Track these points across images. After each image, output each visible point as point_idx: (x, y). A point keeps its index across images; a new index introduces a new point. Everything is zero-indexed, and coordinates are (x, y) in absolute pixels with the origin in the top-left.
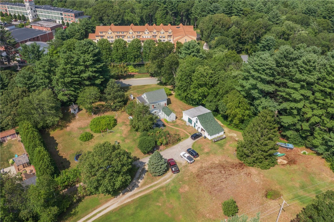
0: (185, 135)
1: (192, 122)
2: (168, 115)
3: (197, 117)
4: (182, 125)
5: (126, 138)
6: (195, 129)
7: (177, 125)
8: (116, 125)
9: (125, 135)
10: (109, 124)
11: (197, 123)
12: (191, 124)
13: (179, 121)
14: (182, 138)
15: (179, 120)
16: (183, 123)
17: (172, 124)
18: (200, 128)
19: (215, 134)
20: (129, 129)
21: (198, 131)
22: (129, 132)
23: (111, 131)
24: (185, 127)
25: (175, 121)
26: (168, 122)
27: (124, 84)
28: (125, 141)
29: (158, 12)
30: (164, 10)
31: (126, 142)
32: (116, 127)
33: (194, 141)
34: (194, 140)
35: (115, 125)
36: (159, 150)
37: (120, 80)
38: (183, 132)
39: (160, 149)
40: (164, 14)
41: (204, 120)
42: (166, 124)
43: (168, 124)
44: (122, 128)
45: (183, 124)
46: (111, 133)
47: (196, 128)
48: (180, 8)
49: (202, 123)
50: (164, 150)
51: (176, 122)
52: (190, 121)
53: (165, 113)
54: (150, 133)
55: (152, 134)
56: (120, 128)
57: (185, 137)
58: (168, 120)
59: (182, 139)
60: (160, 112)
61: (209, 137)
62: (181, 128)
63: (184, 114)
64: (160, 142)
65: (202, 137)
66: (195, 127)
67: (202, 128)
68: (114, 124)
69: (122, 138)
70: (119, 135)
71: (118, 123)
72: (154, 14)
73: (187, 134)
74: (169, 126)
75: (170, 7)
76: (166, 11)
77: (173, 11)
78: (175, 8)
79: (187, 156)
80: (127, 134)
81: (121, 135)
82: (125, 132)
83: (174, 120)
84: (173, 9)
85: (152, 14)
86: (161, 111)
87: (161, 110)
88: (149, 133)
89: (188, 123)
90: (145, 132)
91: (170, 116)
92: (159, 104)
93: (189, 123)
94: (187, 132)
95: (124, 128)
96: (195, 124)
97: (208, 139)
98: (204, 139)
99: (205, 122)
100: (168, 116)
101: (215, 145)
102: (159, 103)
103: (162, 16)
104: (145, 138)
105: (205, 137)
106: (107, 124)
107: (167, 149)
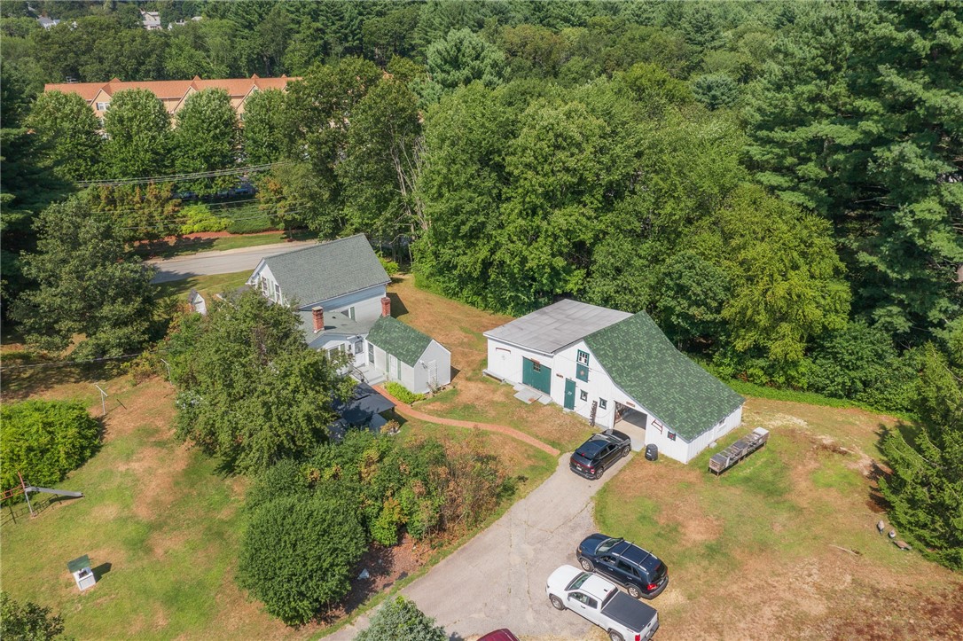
0: (529, 457)
1: (554, 378)
2: (411, 358)
3: (583, 346)
4: (492, 403)
5: (155, 527)
6: (574, 416)
7: (466, 407)
8: (95, 450)
9: (156, 503)
10: (44, 452)
11: (585, 379)
12: (540, 393)
13: (471, 385)
14: (521, 478)
15: (468, 379)
16: (494, 391)
17: (437, 406)
18: (611, 406)
19: (708, 426)
20: (180, 466)
21: (593, 423)
22: (177, 483)
23: (60, 490)
24: (515, 411)
25: (451, 387)
26: (411, 399)
27: (168, 273)
28: (149, 550)
29: (292, 45)
30: (315, 39)
31: (159, 551)
32: (93, 467)
33: (597, 485)
34: (595, 477)
35: (88, 453)
36: (393, 577)
37: (150, 262)
38: (514, 440)
39: (398, 567)
40: (317, 54)
41: (621, 354)
42: (402, 409)
43: (416, 409)
44: (135, 465)
45: (498, 397)
46: (57, 505)
47: (582, 409)
48: (372, 34)
49: (618, 375)
50: (424, 567)
51: (455, 392)
52: (537, 375)
53: (389, 351)
54: (321, 467)
55: (335, 476)
56: (122, 468)
57: (533, 468)
58: (411, 388)
59: (521, 486)
60: (360, 350)
61: (680, 451)
62: (494, 421)
63: (491, 345)
64: (391, 523)
65: (630, 456)
66: (569, 402)
67: (625, 399)
68: (83, 448)
69: (130, 530)
70: (110, 511)
71: (110, 436)
72: (281, 53)
73: (537, 450)
74: (426, 418)
75: (334, 28)
76: (320, 42)
77: (347, 45)
78: (352, 32)
79: (604, 596)
80: (168, 498)
81: (126, 513)
82: (154, 488)
83: (445, 380)
84: (346, 35)
85: (271, 51)
86: (366, 344)
87: (364, 336)
88: (310, 470)
89: (526, 393)
90: (285, 465)
91: (420, 361)
92: (346, 313)
93: (529, 388)
94: (537, 437)
95: (146, 464)
96: (570, 386)
97: (675, 462)
98: (651, 467)
99: (633, 368)
100: (412, 362)
101: (732, 495)
102: (348, 308)
103: (310, 58)
104: (291, 510)
105: (652, 454)
106: (30, 449)
107: (442, 563)
